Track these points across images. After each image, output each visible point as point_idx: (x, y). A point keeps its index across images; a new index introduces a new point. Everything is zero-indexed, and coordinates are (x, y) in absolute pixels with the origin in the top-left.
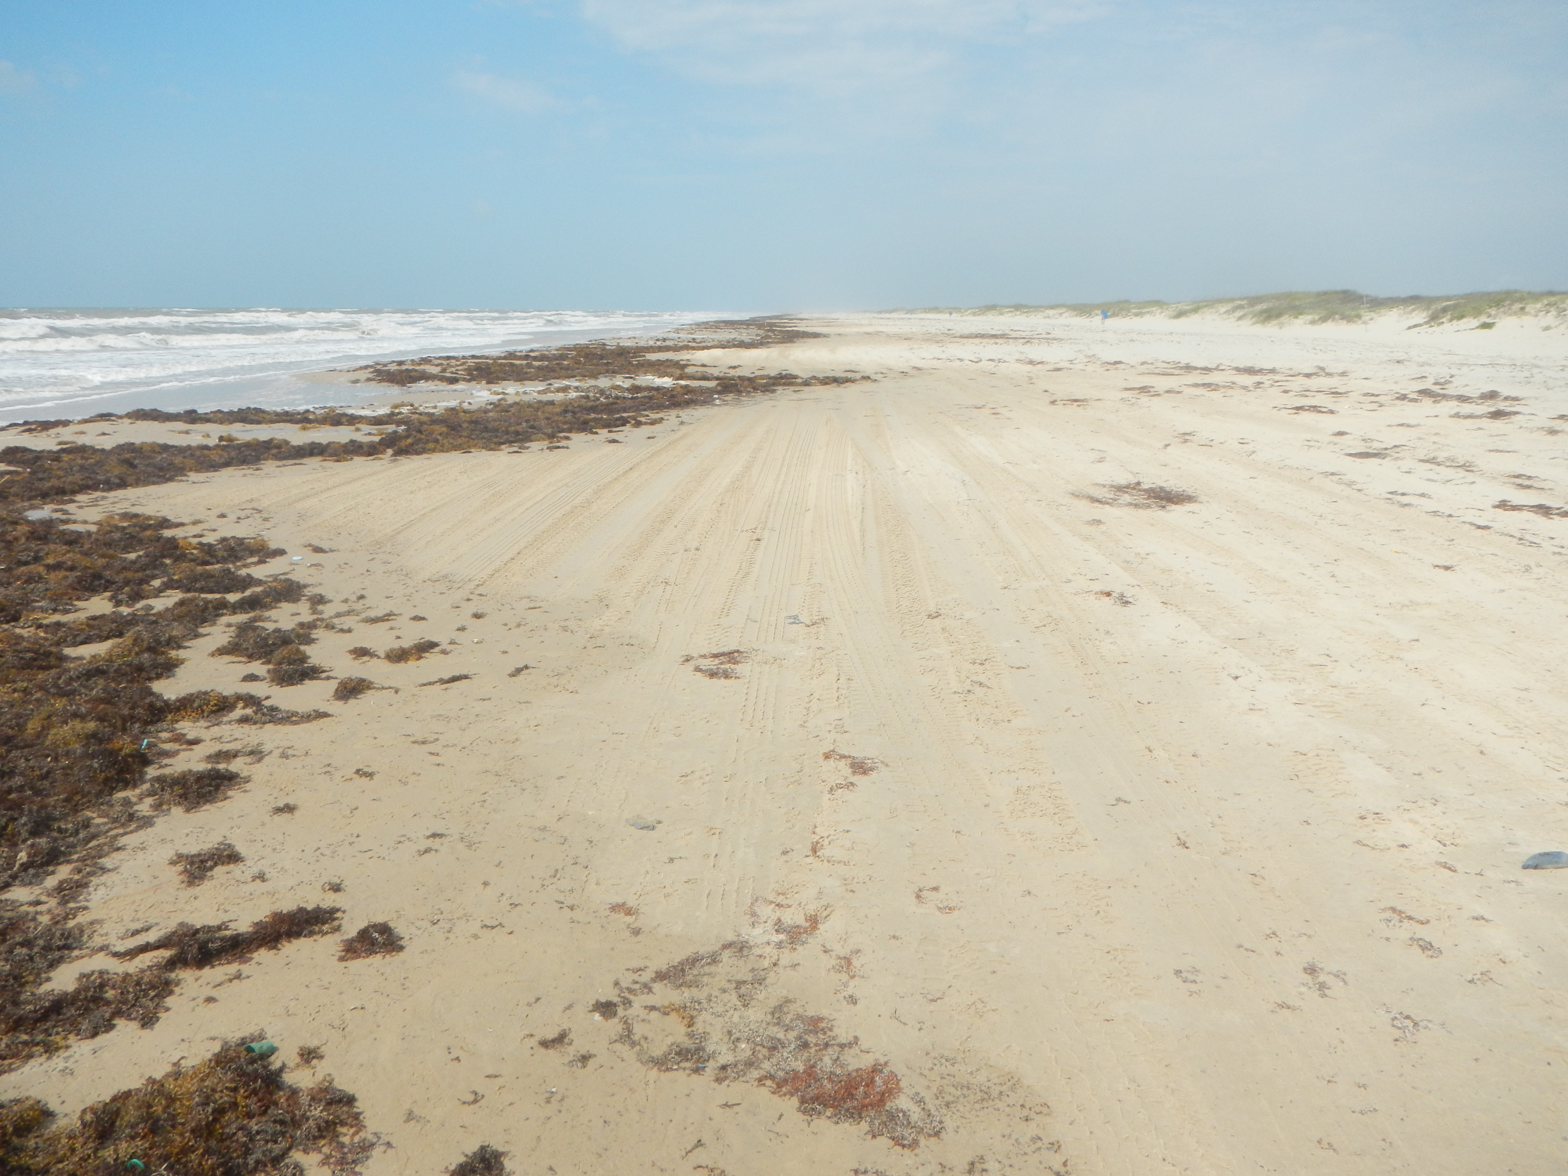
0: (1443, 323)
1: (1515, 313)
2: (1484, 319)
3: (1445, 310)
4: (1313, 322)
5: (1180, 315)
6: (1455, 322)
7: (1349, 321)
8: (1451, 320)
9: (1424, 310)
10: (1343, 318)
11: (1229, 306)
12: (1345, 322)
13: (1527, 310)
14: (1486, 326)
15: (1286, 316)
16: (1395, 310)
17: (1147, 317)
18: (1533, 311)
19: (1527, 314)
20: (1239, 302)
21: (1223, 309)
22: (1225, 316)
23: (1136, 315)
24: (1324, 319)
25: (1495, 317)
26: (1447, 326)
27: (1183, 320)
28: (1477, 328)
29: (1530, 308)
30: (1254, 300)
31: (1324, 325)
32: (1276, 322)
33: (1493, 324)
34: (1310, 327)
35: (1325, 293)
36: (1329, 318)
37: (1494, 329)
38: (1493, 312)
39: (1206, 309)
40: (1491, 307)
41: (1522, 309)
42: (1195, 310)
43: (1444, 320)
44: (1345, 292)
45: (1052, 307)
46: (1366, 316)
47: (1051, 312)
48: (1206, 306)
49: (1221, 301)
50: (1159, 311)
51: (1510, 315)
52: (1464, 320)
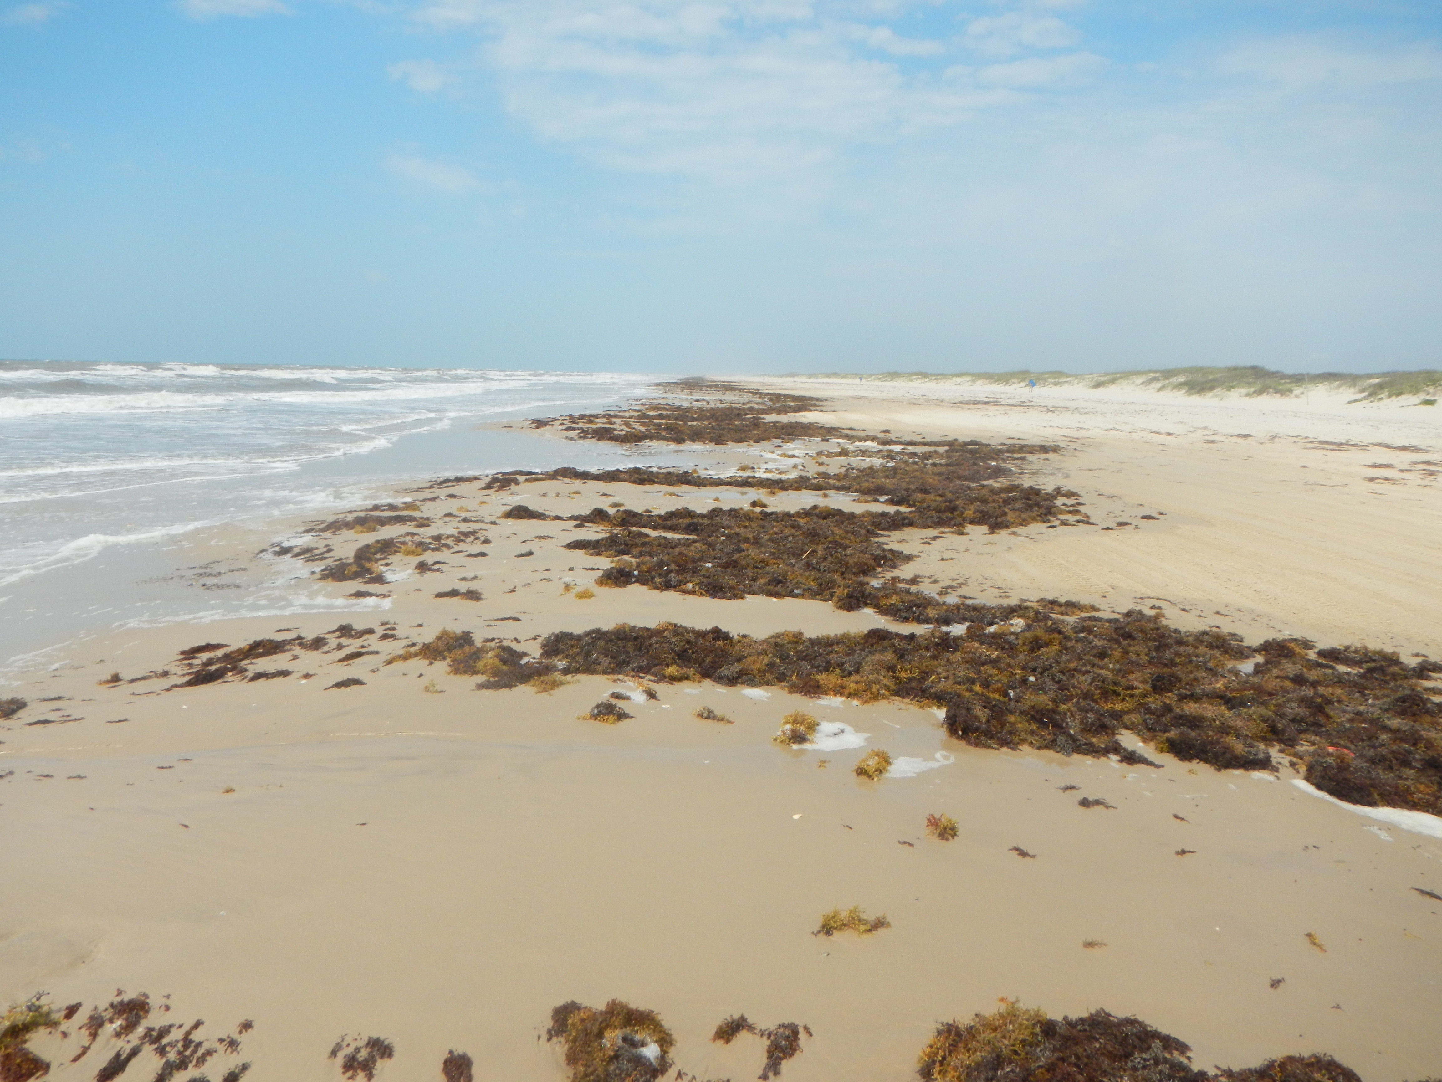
0: (1382, 399)
2: (1423, 396)
3: (1381, 387)
4: (1248, 395)
5: (1098, 385)
7: (1282, 395)
8: (1390, 396)
9: (1350, 386)
10: (1277, 391)
11: (1144, 378)
12: (1279, 395)
14: (1427, 403)
15: (1220, 389)
16: (1320, 385)
17: (1066, 386)
20: (1153, 375)
21: (1139, 380)
22: (1143, 387)
23: (1056, 384)
24: (1260, 392)
25: (1434, 395)
26: (1387, 402)
27: (1101, 390)
28: (1419, 404)
30: (1168, 374)
31: (1260, 397)
32: (1211, 394)
33: (1435, 401)
34: (1246, 399)
35: (1235, 369)
36: (1264, 392)
37: (1436, 405)
38: (1431, 389)
39: (1122, 380)
40: (1428, 386)
42: (1113, 381)
43: (1382, 396)
44: (1254, 368)
45: (959, 375)
46: (1297, 391)
47: (959, 380)
48: (1121, 378)
49: (1141, 373)
50: (1076, 381)
52: (1403, 397)
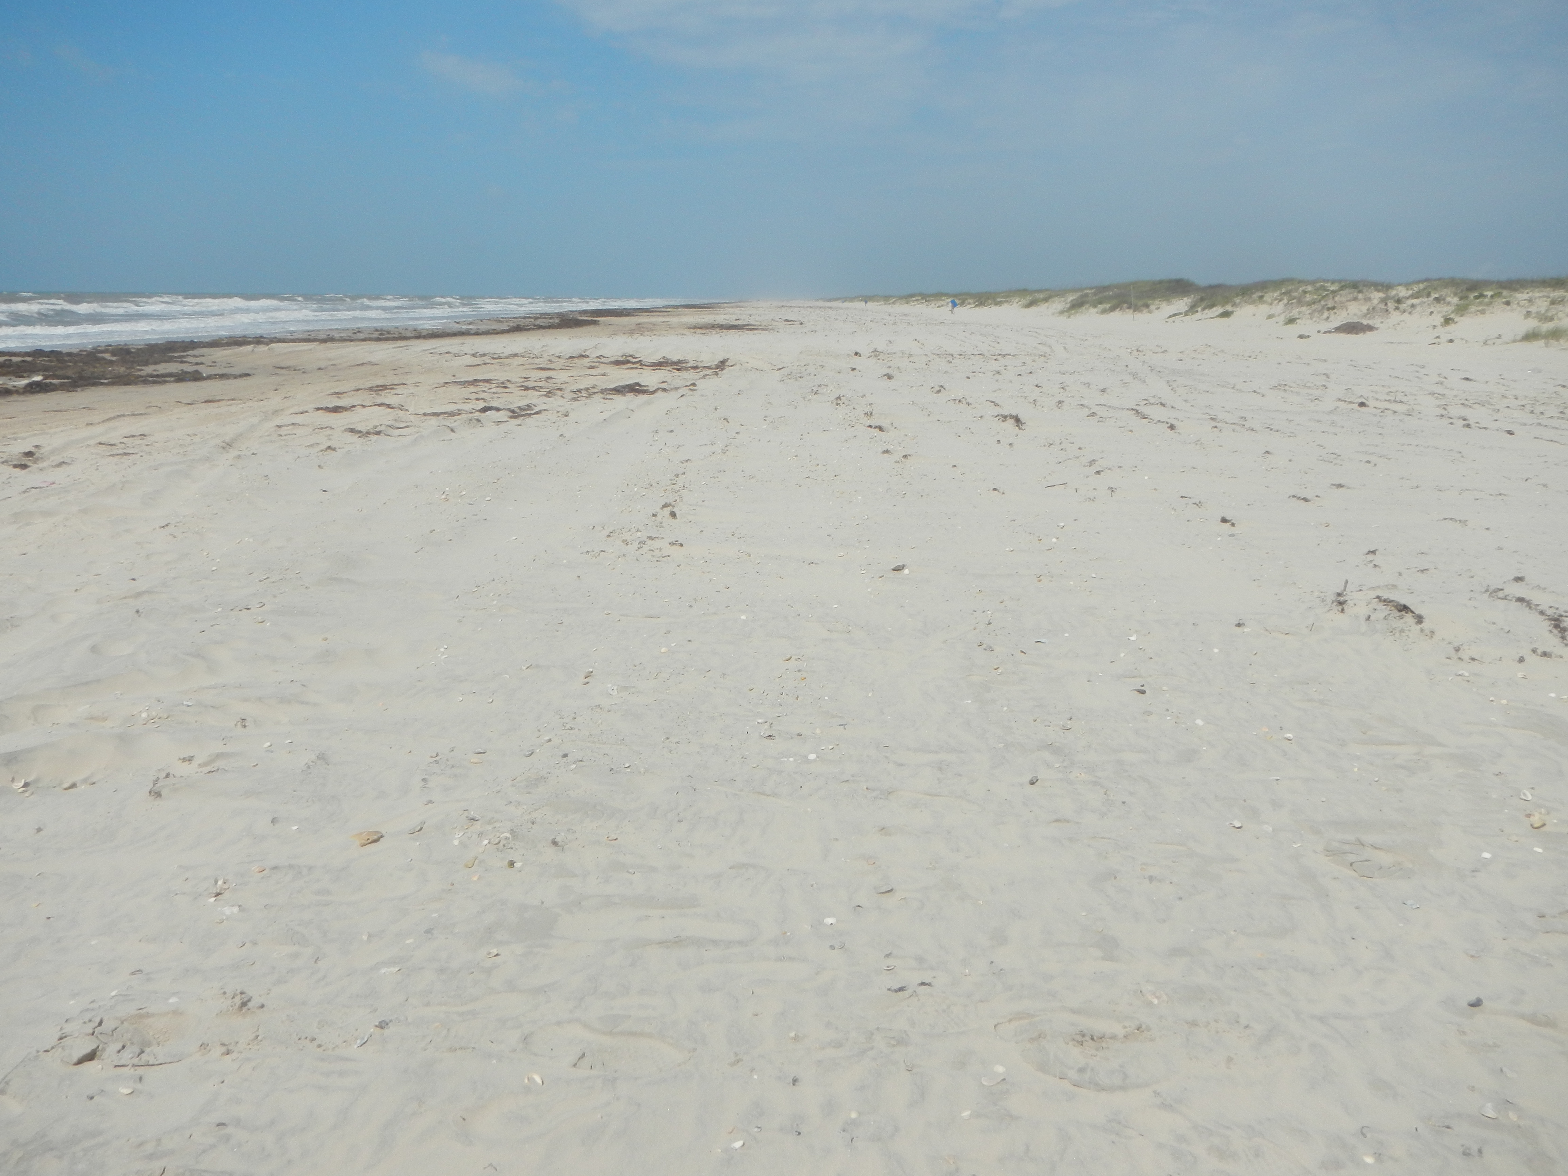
0: (1197, 311)
1: (1253, 302)
2: (1227, 307)
3: (1203, 299)
4: (1104, 311)
5: (1032, 303)
6: (1206, 311)
8: (1204, 309)
13: (1265, 299)
14: (1226, 314)
17: (1005, 306)
18: (1269, 300)
19: (1265, 302)
24: (1113, 309)
25: (1236, 306)
28: (1218, 316)
29: (1268, 297)
33: (1232, 312)
37: (1232, 318)
38: (1237, 301)
39: (1056, 298)
40: (1238, 297)
41: (1261, 297)
42: (1047, 299)
51: (1250, 304)
